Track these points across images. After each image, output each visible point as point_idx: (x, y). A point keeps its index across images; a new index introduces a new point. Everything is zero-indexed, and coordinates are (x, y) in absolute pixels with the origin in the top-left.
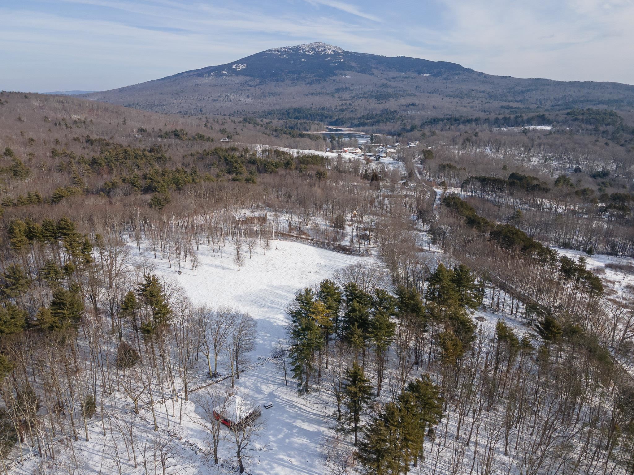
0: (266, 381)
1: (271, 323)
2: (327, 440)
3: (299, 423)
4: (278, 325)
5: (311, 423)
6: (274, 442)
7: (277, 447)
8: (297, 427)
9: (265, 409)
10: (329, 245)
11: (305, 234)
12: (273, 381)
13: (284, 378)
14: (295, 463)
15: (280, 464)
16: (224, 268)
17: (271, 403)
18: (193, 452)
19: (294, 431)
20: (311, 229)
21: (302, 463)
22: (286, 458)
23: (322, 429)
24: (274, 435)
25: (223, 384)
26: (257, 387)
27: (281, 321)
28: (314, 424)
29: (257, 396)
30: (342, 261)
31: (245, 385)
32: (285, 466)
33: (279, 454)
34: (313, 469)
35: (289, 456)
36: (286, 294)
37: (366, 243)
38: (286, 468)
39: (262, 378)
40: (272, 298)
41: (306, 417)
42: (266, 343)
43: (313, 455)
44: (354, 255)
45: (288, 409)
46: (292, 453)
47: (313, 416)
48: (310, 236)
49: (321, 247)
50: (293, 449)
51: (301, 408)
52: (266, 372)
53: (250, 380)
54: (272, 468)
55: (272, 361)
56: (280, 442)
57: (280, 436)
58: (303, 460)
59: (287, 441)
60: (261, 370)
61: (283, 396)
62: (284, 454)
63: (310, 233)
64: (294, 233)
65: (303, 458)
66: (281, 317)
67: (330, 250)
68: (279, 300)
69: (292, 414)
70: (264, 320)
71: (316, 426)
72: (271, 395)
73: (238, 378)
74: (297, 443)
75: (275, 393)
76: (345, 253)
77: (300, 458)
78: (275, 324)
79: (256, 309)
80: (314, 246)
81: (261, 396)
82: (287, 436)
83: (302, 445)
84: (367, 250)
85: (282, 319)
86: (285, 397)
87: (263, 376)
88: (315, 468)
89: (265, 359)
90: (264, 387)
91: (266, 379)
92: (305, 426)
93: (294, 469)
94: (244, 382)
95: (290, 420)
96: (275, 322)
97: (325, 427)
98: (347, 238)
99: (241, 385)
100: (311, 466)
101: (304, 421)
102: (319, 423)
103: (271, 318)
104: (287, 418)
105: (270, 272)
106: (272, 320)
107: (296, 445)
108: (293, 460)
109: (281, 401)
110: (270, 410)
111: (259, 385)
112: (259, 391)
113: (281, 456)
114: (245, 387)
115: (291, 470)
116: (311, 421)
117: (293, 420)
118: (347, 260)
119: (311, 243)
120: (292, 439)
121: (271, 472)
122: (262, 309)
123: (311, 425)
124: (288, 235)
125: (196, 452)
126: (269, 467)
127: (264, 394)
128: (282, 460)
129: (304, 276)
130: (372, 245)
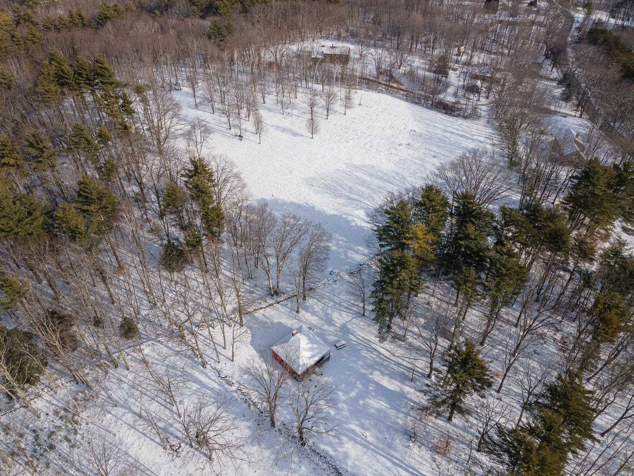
0: (338, 306)
1: (349, 222)
2: (412, 408)
3: (377, 376)
4: (356, 225)
5: (392, 378)
6: (345, 402)
7: (349, 410)
8: (375, 383)
9: (335, 349)
10: (426, 98)
11: (396, 82)
12: (347, 308)
13: (361, 305)
14: (370, 439)
15: (351, 439)
16: (295, 134)
17: (343, 342)
18: (246, 405)
19: (371, 388)
20: (405, 75)
21: (377, 438)
22: (358, 430)
23: (407, 389)
24: (346, 393)
25: (286, 305)
26: (327, 315)
27: (361, 219)
28: (396, 380)
29: (326, 327)
30: (443, 127)
31: (313, 310)
32: (358, 443)
33: (350, 423)
34: (392, 452)
35: (362, 426)
36: (369, 178)
37: (475, 99)
38: (359, 446)
39: (334, 302)
40: (351, 185)
41: (386, 367)
42: (340, 250)
43: (392, 428)
44: (458, 116)
45: (364, 353)
46: (367, 422)
47: (395, 367)
48: (402, 85)
49: (416, 103)
50: (369, 416)
51: (381, 354)
52: (339, 293)
53: (319, 303)
54: (341, 443)
55: (347, 277)
56: (352, 402)
57: (353, 394)
58: (380, 436)
59: (361, 402)
60: (333, 290)
61: (359, 333)
62: (356, 422)
63: (403, 80)
64: (383, 79)
65: (381, 432)
66: (361, 213)
67: (427, 107)
68: (360, 188)
69: (368, 362)
70: (339, 217)
71: (399, 384)
72: (344, 329)
73: (304, 299)
74: (373, 407)
75: (349, 327)
76: (446, 113)
77: (375, 432)
78: (353, 224)
79: (330, 199)
80: (407, 100)
81: (331, 329)
82: (361, 396)
83: (379, 411)
84: (475, 109)
85: (362, 217)
86: (361, 334)
87: (335, 299)
88: (395, 450)
89: (338, 274)
90: (335, 316)
91: (339, 304)
92: (385, 382)
93: (369, 448)
94: (312, 306)
95: (366, 370)
96: (354, 221)
97: (411, 387)
98: (451, 90)
99: (306, 309)
100: (390, 446)
101: (383, 374)
102: (404, 378)
103: (349, 215)
104: (362, 366)
105: (351, 142)
106: (350, 218)
107: (373, 411)
108: (368, 434)
109: (356, 340)
110: (342, 352)
111: (330, 312)
112: (329, 321)
113: (352, 427)
114: (314, 314)
115: (365, 450)
116: (392, 375)
117: (370, 370)
118: (448, 124)
119: (403, 95)
120: (367, 400)
121: (340, 449)
122: (338, 200)
123: (393, 381)
124: (375, 82)
125: (249, 405)
126: (337, 440)
127: (335, 326)
128: (353, 431)
129: (393, 151)
130: (483, 101)
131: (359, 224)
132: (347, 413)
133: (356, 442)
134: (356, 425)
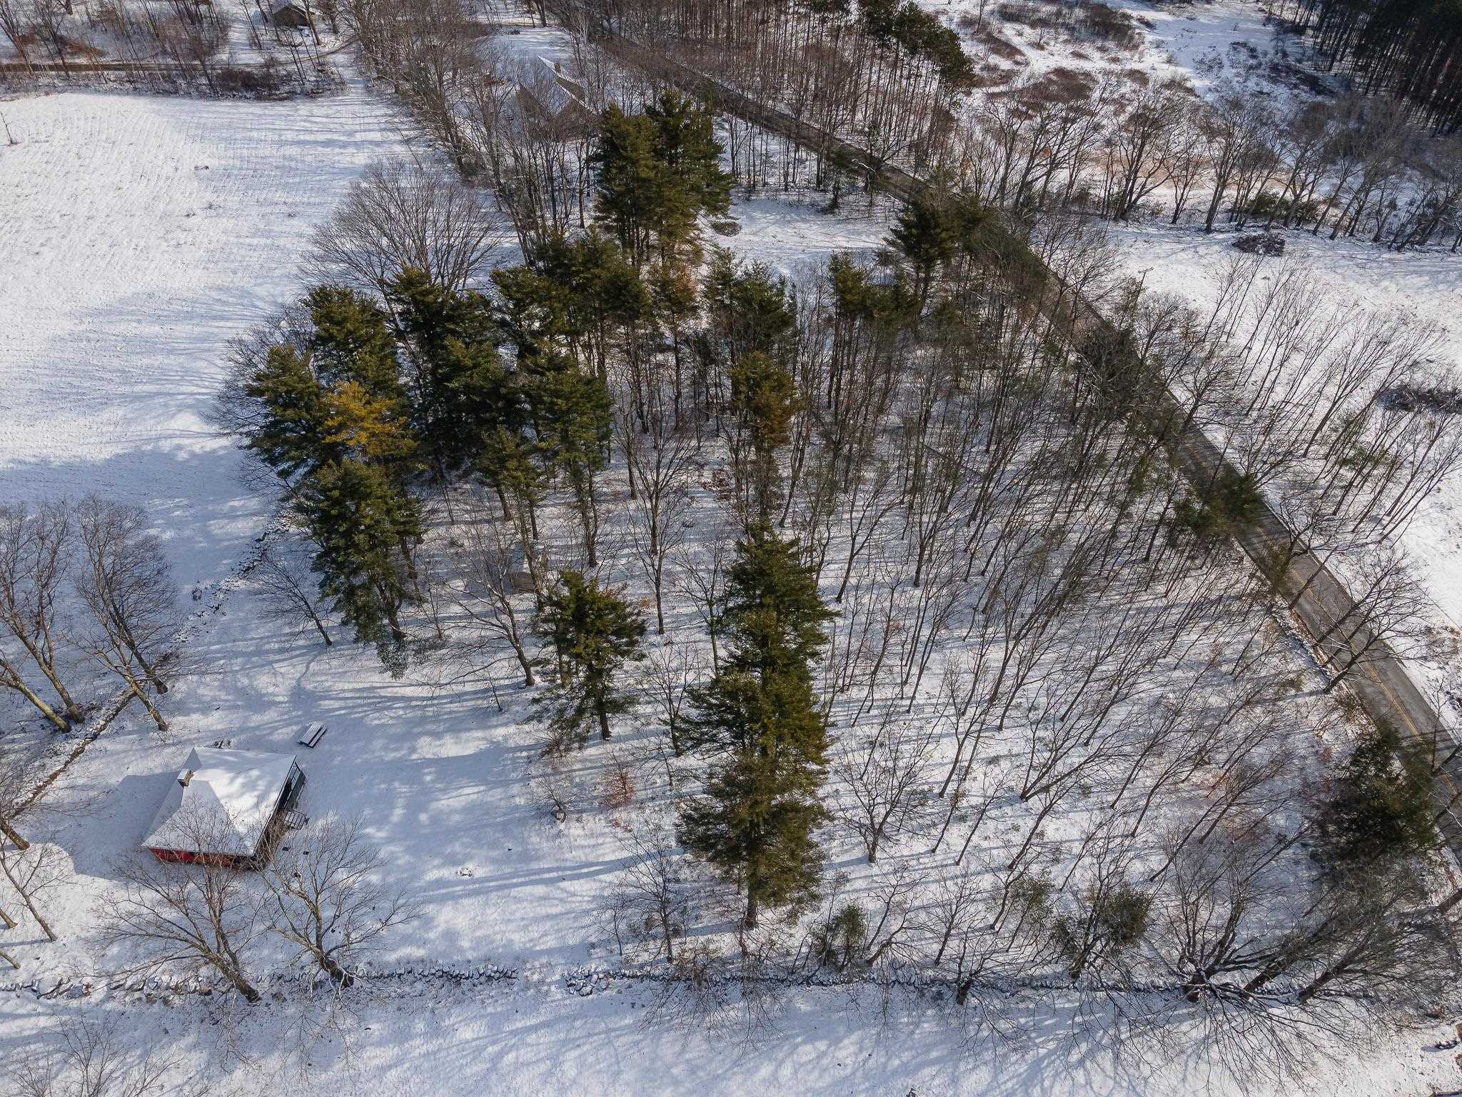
0: (260, 658)
1: (169, 457)
2: (529, 760)
3: (427, 748)
4: (194, 455)
5: (459, 731)
6: (390, 840)
7: (407, 850)
8: (429, 762)
9: (307, 750)
10: (188, 73)
11: (80, 49)
12: (281, 651)
13: (311, 625)
14: (480, 873)
15: (442, 900)
17: (315, 726)
18: (157, 1007)
19: (428, 778)
20: (93, 24)
21: (494, 861)
22: (447, 873)
23: (500, 732)
24: (381, 821)
25: (121, 731)
26: (241, 692)
27: (198, 435)
28: (470, 730)
29: (256, 719)
30: (270, 136)
31: (199, 699)
32: (461, 897)
33: (424, 872)
34: (535, 866)
35: (453, 861)
36: (157, 328)
37: (309, 41)
38: (466, 901)
39: (243, 654)
40: (116, 363)
41: (436, 718)
42: (187, 533)
43: (514, 822)
44: (291, 96)
45: (374, 719)
46: (457, 847)
47: (454, 707)
48: (102, 54)
49: (167, 93)
50: (453, 833)
51: (411, 699)
52: (244, 630)
53: (208, 678)
54: (428, 922)
55: (241, 584)
56: (407, 831)
57: (398, 814)
58: (495, 854)
59: (423, 817)
60: (225, 630)
61: (340, 686)
62: (436, 862)
63: (97, 40)
64: (38, 54)
65: (493, 845)
66: (189, 422)
67: (203, 96)
68: (146, 361)
69: (393, 730)
70: (137, 456)
71: (479, 734)
72: (300, 696)
73: (161, 688)
74: (455, 811)
75: (310, 687)
76: (259, 98)
77: (484, 852)
78: (183, 455)
79: (82, 421)
80: (137, 92)
81: (271, 715)
82: (415, 806)
83: (468, 810)
84: (321, 68)
85: (195, 428)
86: (347, 686)
87: (241, 646)
88: (538, 859)
89: (216, 589)
90: (264, 682)
91: (258, 653)
92: (451, 748)
93: (487, 891)
94: (192, 694)
95: (396, 750)
96: (179, 447)
97: (506, 724)
98: (237, 34)
99: (182, 708)
100: (526, 857)
101: (437, 735)
102: (482, 717)
103: (158, 439)
104: (386, 748)
105: (48, 254)
106: (166, 445)
107: (456, 818)
108: (470, 866)
109: (342, 703)
110: (323, 747)
111: (246, 681)
112: (257, 702)
113: (433, 875)
114: (206, 709)
115: (481, 899)
116: (456, 726)
117: (407, 745)
118: (280, 124)
119: (120, 81)
120: (434, 805)
121: (432, 935)
122: (106, 415)
123: (464, 735)
124: (23, 68)
125: (166, 1001)
126: (416, 923)
127: (276, 703)
128: (440, 883)
129: (182, 236)
130: (329, 42)
131: (197, 449)
132: (407, 858)
133: (454, 898)
134: (439, 867)
